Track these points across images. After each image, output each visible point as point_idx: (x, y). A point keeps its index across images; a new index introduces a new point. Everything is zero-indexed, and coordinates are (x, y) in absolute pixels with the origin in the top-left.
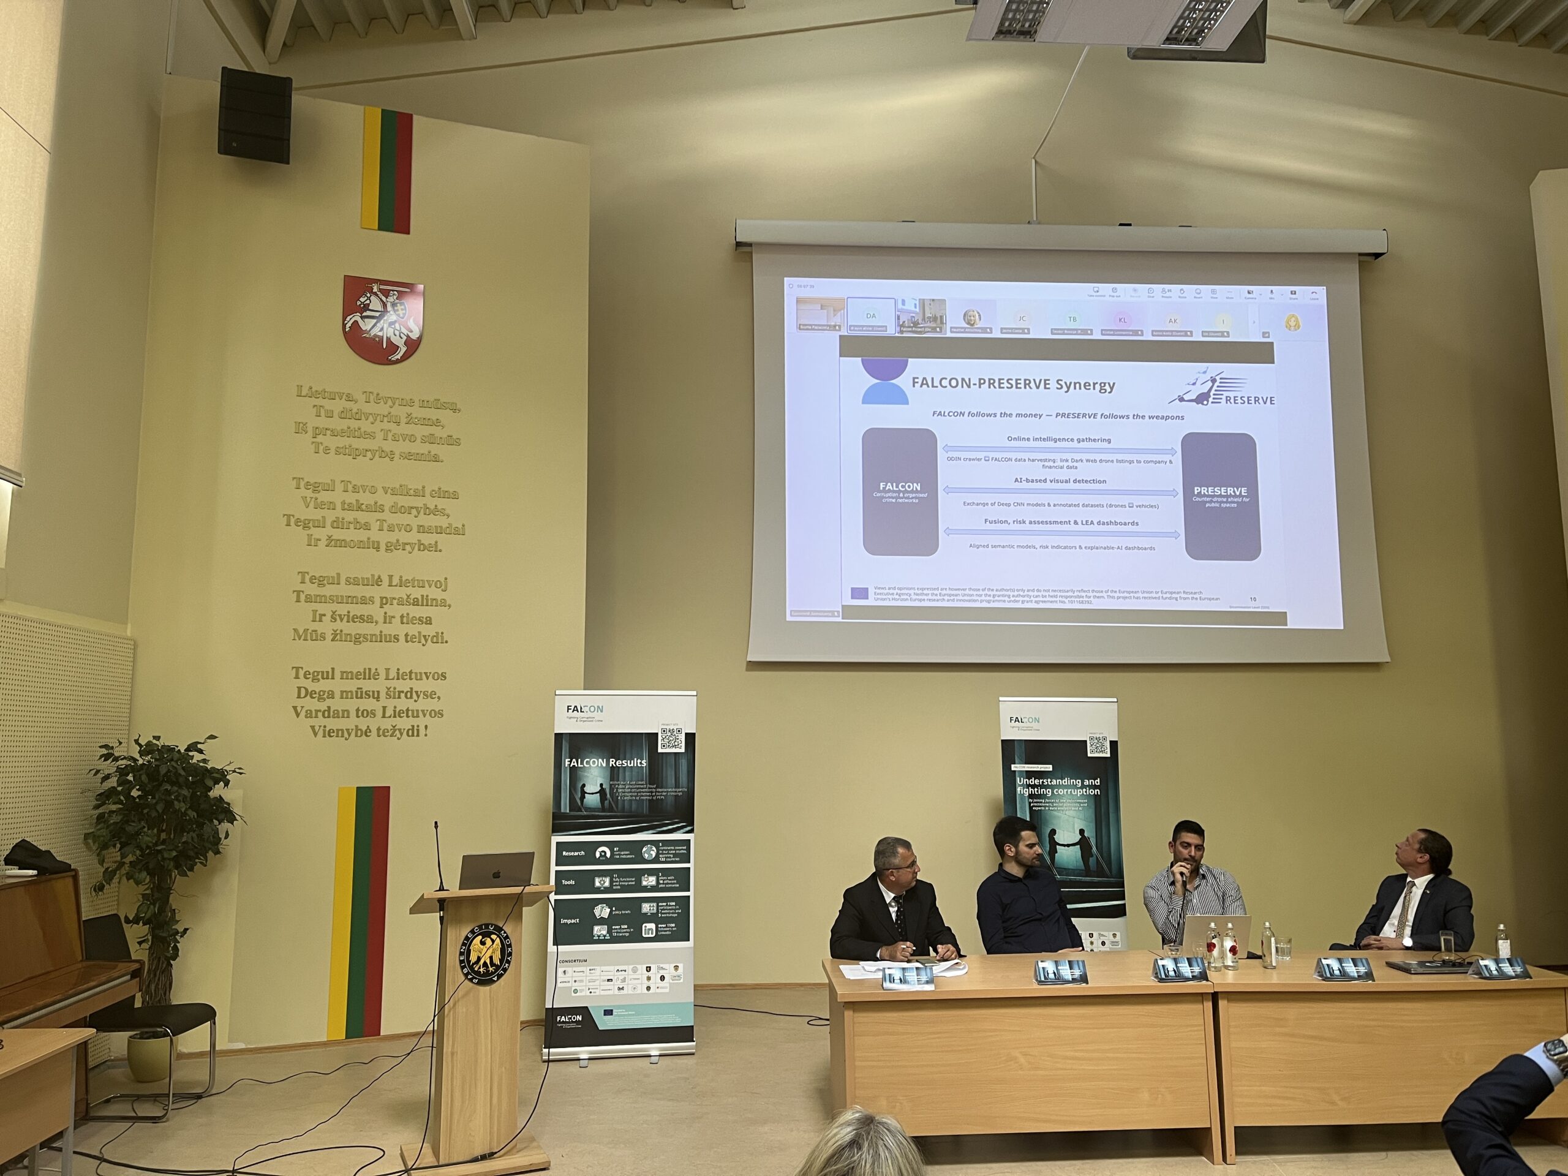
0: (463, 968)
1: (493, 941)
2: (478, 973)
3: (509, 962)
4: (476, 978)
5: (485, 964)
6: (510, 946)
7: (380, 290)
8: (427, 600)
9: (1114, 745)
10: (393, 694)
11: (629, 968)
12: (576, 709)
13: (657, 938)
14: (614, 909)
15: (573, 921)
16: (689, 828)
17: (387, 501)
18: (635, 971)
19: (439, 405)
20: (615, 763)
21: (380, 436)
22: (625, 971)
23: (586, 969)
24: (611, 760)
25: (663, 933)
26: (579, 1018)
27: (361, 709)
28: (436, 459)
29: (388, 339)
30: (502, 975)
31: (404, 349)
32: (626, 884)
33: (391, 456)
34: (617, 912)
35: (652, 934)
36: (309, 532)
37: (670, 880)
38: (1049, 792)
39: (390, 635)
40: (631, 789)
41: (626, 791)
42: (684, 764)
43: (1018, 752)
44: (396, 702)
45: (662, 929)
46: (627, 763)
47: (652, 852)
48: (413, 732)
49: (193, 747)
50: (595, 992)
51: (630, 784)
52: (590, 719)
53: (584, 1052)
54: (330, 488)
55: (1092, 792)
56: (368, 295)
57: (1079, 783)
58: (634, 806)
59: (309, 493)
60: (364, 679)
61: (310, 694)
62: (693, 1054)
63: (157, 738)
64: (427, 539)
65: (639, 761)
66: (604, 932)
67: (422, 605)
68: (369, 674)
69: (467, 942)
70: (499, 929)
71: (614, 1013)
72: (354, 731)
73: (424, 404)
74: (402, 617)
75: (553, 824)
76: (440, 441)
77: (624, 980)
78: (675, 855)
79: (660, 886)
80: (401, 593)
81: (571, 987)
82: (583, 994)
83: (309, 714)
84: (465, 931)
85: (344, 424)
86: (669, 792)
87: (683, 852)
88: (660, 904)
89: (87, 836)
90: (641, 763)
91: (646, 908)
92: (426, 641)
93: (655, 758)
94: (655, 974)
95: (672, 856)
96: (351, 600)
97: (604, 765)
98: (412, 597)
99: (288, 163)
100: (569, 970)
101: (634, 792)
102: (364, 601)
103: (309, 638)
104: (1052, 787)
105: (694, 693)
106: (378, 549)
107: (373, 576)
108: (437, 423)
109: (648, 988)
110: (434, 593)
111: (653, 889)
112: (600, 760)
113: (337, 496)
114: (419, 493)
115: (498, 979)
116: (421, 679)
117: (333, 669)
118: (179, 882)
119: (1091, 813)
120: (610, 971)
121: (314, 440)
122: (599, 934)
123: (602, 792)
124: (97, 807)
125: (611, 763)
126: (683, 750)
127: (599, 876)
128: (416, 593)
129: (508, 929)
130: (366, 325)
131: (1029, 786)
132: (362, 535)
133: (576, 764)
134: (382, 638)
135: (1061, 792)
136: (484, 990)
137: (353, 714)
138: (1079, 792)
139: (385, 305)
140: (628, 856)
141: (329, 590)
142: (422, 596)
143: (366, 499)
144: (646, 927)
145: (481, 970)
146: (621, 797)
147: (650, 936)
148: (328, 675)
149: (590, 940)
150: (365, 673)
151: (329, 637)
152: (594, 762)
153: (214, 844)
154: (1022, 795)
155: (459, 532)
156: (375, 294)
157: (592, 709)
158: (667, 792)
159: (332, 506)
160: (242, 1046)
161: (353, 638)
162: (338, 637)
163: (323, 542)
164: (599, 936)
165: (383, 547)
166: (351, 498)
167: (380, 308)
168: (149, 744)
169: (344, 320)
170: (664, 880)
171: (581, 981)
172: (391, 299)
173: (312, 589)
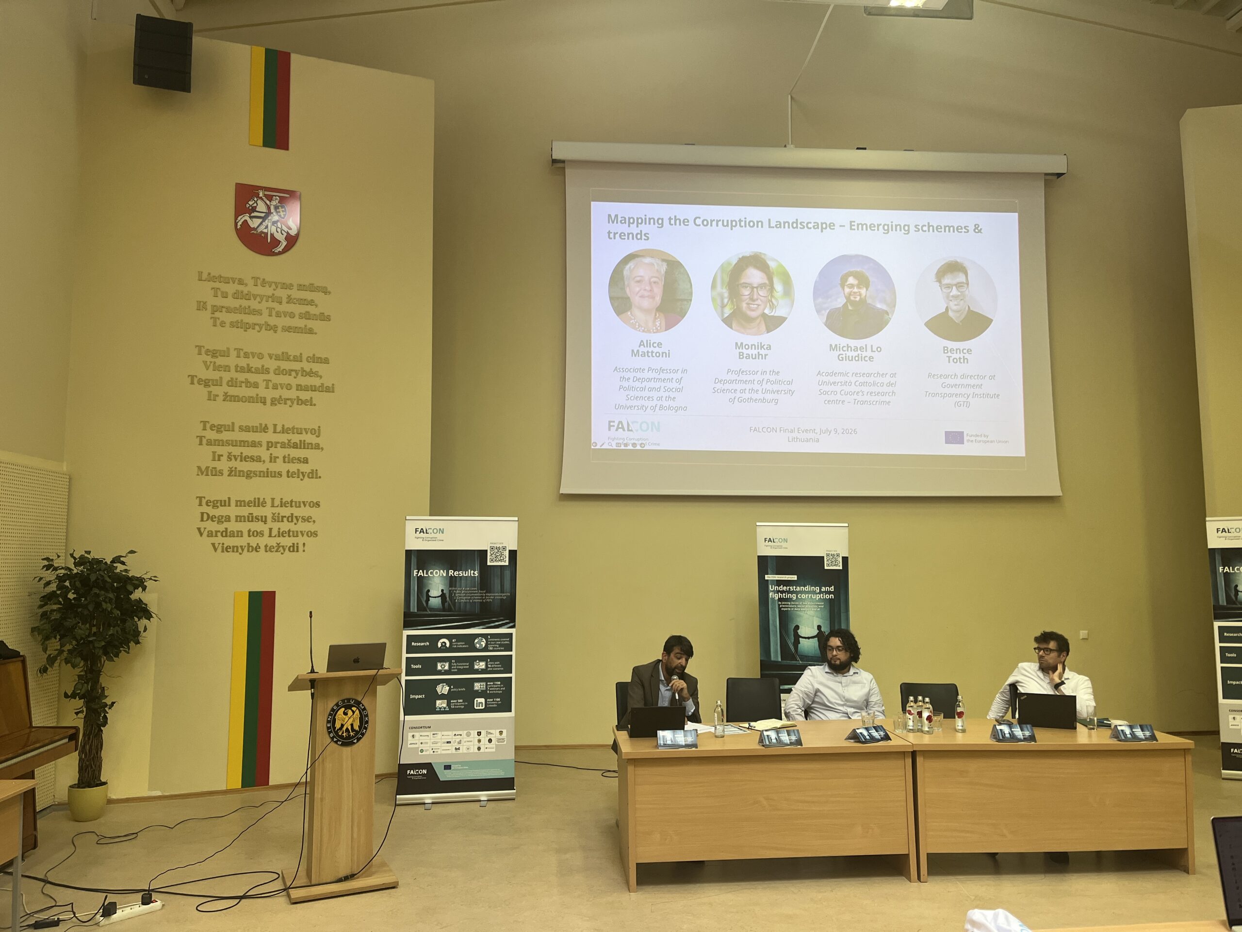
0: (329, 733)
1: (353, 712)
2: (341, 737)
3: (366, 728)
4: (340, 741)
5: (347, 730)
6: (367, 716)
7: (265, 195)
8: (304, 444)
9: (845, 560)
10: (278, 518)
11: (464, 733)
12: (422, 531)
13: (487, 710)
14: (452, 687)
15: (420, 697)
16: (511, 624)
17: (272, 365)
18: (468, 735)
19: (312, 288)
20: (453, 574)
21: (266, 312)
22: (461, 735)
23: (430, 734)
24: (450, 571)
25: (491, 706)
26: (425, 772)
27: (252, 530)
28: (311, 331)
29: (272, 235)
30: (361, 738)
31: (284, 243)
32: (462, 667)
33: (274, 329)
34: (455, 690)
35: (482, 706)
36: (210, 389)
37: (497, 665)
38: (794, 597)
39: (275, 472)
40: (466, 593)
41: (462, 596)
42: (507, 573)
43: (771, 565)
44: (280, 525)
45: (490, 703)
46: (463, 573)
47: (482, 643)
48: (294, 548)
49: (117, 559)
50: (437, 752)
51: (465, 590)
52: (434, 539)
53: (428, 798)
54: (226, 354)
55: (828, 596)
56: (256, 199)
57: (817, 589)
58: (468, 606)
59: (209, 359)
60: (255, 506)
61: (211, 518)
62: (514, 799)
63: (89, 552)
64: (305, 395)
65: (472, 572)
66: (445, 705)
67: (300, 448)
68: (258, 503)
69: (333, 713)
70: (358, 703)
71: (452, 768)
72: (246, 548)
73: (301, 287)
74: (284, 457)
75: (404, 621)
76: (314, 317)
77: (460, 742)
78: (500, 645)
79: (488, 669)
80: (284, 438)
81: (418, 748)
82: (428, 753)
83: (210, 534)
84: (331, 704)
85: (236, 303)
86: (496, 596)
87: (506, 642)
88: (488, 683)
89: (33, 630)
90: (474, 574)
91: (477, 686)
92: (304, 476)
93: (485, 570)
94: (484, 738)
95: (498, 646)
96: (243, 443)
97: (445, 575)
98: (292, 442)
99: (188, 90)
100: (417, 734)
101: (468, 596)
102: (254, 444)
103: (210, 474)
104: (797, 593)
105: (516, 519)
106: (264, 403)
107: (261, 424)
108: (311, 303)
109: (479, 749)
110: (309, 438)
111: (483, 672)
112: (442, 571)
113: (232, 361)
114: (298, 359)
115: (357, 742)
116: (300, 507)
117: (229, 498)
118: (108, 666)
119: (826, 614)
120: (449, 735)
121: (213, 316)
122: (440, 706)
123: (443, 596)
124: (41, 607)
125: (450, 573)
126: (507, 564)
127: (440, 662)
128: (296, 438)
129: (366, 702)
130: (254, 223)
131: (778, 592)
132: (251, 392)
133: (422, 574)
134: (267, 474)
135: (804, 596)
136: (347, 750)
137: (246, 534)
138: (818, 597)
139: (269, 208)
140: (464, 646)
141: (226, 436)
142: (300, 441)
143: (255, 363)
144: (477, 701)
145: (344, 734)
146: (458, 600)
147: (481, 708)
148: (226, 503)
149: (433, 711)
150: (255, 502)
151: (226, 473)
152: (437, 573)
153: (135, 636)
154: (773, 599)
155: (330, 390)
156: (261, 198)
157: (435, 531)
158: (495, 596)
159: (227, 368)
160: (158, 793)
161: (246, 474)
162: (233, 473)
163: (221, 397)
164: (440, 708)
165: (268, 402)
166: (243, 362)
167: (264, 209)
168: (82, 557)
169: (236, 218)
170: (491, 665)
171: (427, 743)
172: (274, 203)
173: (212, 435)
